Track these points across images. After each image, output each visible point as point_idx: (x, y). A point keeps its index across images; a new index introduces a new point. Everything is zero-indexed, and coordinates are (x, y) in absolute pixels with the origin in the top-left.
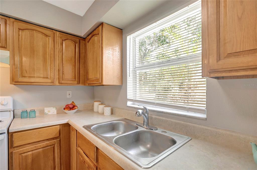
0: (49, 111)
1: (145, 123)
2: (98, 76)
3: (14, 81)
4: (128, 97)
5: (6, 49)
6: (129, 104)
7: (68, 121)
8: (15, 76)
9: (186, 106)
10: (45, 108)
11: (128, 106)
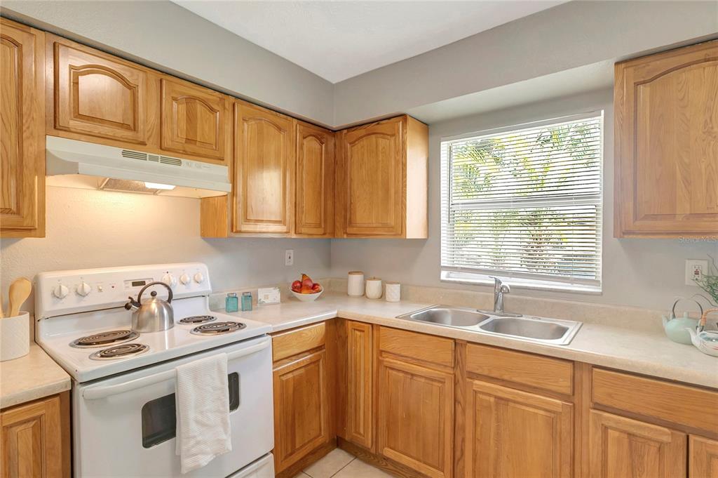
0: (266, 297)
1: (498, 307)
2: (391, 221)
3: (234, 231)
4: (442, 261)
5: (222, 162)
6: (444, 275)
7: (337, 314)
8: (236, 219)
9: (569, 276)
10: (259, 290)
11: (443, 281)
